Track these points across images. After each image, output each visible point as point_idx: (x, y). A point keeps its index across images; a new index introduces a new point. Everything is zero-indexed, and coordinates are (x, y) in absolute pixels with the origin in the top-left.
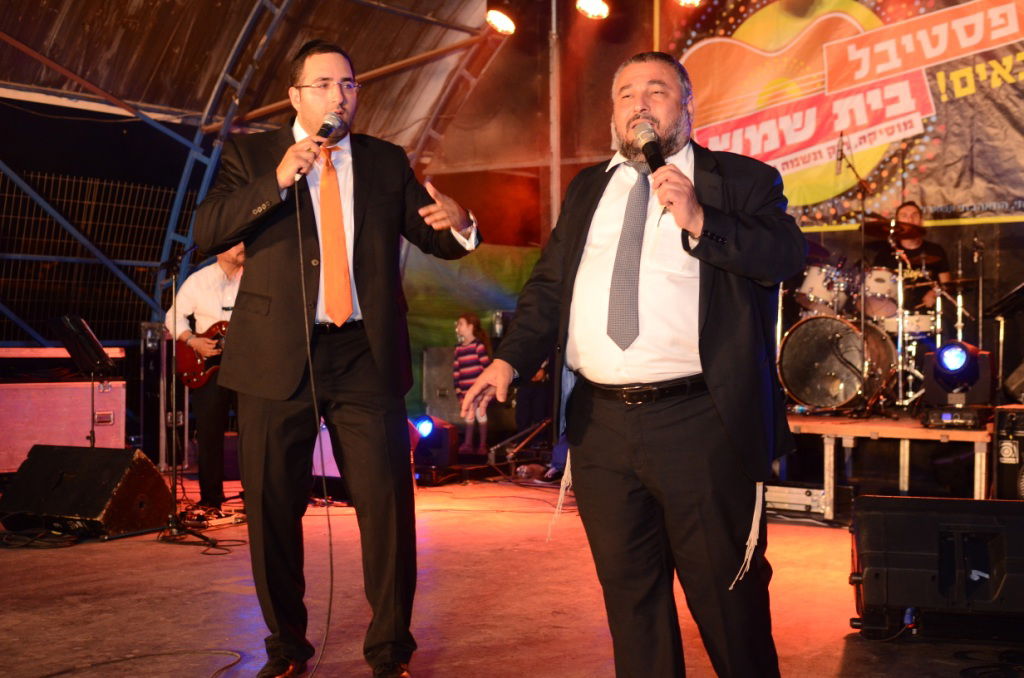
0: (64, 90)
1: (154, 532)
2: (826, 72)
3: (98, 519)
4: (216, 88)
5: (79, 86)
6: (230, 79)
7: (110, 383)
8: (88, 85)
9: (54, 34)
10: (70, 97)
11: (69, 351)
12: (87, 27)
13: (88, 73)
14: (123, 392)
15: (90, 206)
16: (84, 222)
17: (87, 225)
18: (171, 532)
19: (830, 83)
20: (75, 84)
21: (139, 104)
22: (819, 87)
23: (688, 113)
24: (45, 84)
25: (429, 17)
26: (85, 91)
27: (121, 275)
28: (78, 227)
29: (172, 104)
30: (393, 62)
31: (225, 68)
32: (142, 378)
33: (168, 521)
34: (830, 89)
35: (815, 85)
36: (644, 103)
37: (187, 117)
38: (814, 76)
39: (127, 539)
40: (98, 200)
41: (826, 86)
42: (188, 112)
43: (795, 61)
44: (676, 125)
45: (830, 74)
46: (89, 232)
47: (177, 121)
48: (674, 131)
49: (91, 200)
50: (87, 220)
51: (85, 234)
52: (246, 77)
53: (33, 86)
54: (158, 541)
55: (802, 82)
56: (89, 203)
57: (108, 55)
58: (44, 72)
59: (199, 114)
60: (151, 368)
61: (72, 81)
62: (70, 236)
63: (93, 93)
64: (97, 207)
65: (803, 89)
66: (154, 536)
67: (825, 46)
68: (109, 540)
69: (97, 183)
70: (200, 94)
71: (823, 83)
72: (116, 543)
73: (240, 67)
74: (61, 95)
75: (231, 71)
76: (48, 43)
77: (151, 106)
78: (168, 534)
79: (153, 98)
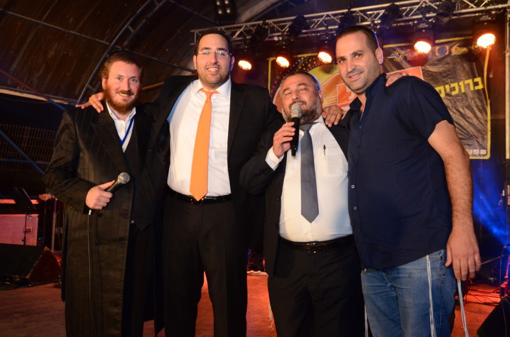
0: (18, 89)
1: (51, 283)
2: (337, 96)
3: (27, 277)
4: (84, 90)
5: (24, 87)
6: (90, 87)
7: (32, 215)
8: (28, 87)
9: (15, 65)
10: (20, 92)
11: (15, 201)
12: (29, 63)
13: (29, 82)
14: (37, 219)
15: (26, 138)
16: (23, 145)
17: (24, 146)
18: (59, 283)
19: (339, 100)
20: (22, 86)
21: (50, 96)
22: (335, 102)
23: (320, 98)
24: (10, 86)
25: (175, 65)
26: (27, 89)
27: (37, 167)
28: (20, 147)
29: (64, 97)
30: (159, 82)
31: (88, 82)
32: (45, 213)
33: (58, 278)
34: (339, 103)
35: (333, 101)
36: (297, 95)
37: (71, 102)
38: (333, 97)
39: (39, 286)
40: (30, 136)
41: (337, 101)
42: (71, 100)
43: (325, 91)
44: (315, 103)
45: (339, 97)
46: (25, 149)
47: (66, 103)
48: (314, 107)
49: (26, 135)
50: (25, 144)
51: (23, 150)
52: (97, 86)
53: (5, 87)
54: (53, 287)
55: (328, 99)
56: (25, 137)
57: (38, 75)
58: (10, 81)
59: (76, 101)
60: (50, 208)
61: (21, 85)
62: (16, 151)
63: (30, 90)
64: (29, 139)
65: (328, 102)
66: (51, 285)
67: (337, 85)
68: (31, 286)
69: (30, 128)
70: (77, 93)
71: (336, 100)
72: (35, 288)
73: (94, 82)
74: (16, 91)
75: (91, 84)
76: (12, 69)
77: (55, 97)
78: (58, 284)
79: (56, 94)
